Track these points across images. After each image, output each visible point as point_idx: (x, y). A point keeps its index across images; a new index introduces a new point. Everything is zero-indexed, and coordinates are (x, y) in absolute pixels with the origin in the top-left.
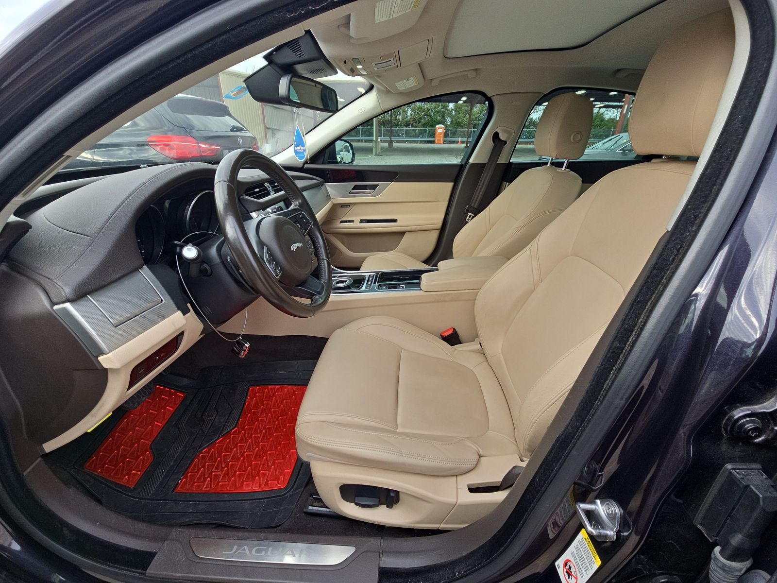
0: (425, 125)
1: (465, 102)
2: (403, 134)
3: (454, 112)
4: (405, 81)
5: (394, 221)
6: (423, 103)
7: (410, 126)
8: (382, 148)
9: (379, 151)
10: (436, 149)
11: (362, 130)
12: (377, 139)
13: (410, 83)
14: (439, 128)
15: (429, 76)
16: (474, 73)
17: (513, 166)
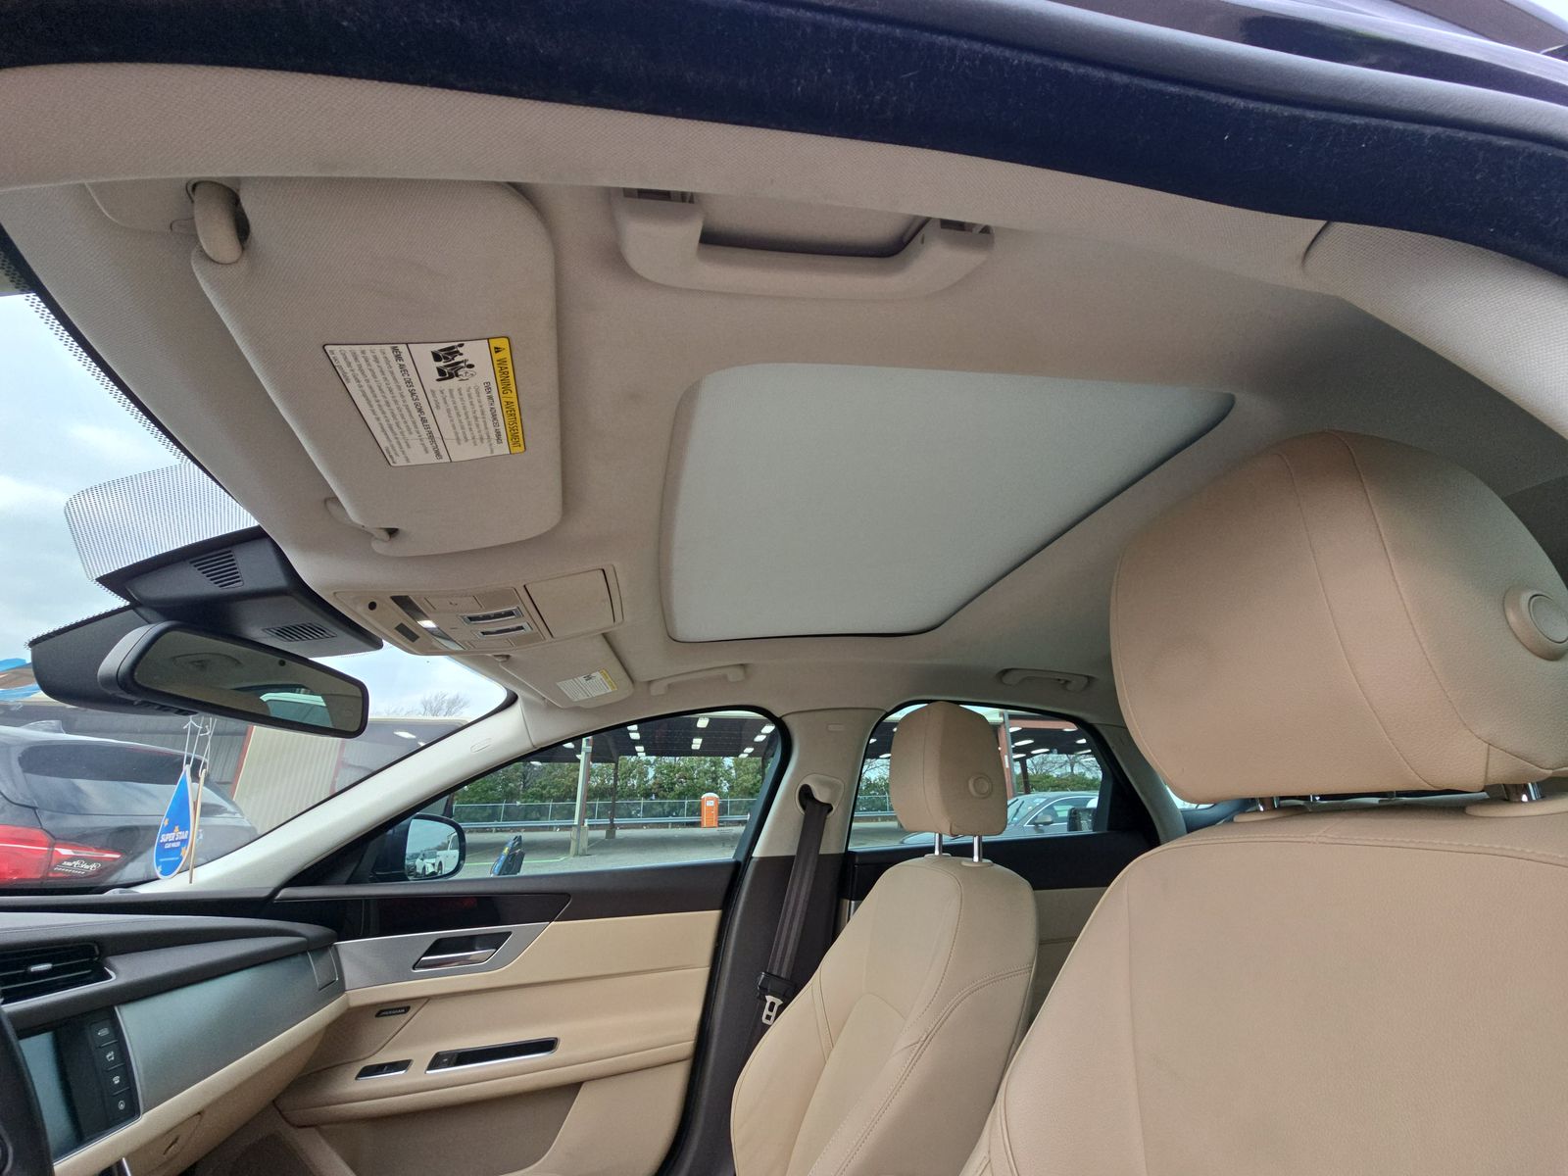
0: (681, 795)
1: (750, 755)
2: (638, 812)
3: (733, 771)
4: (582, 679)
5: (547, 1045)
6: (678, 758)
7: (653, 797)
8: (591, 841)
9: (584, 845)
10: (704, 838)
11: (554, 807)
12: (582, 822)
13: (597, 686)
14: (709, 799)
15: (642, 673)
16: (740, 672)
17: (857, 860)
